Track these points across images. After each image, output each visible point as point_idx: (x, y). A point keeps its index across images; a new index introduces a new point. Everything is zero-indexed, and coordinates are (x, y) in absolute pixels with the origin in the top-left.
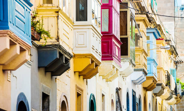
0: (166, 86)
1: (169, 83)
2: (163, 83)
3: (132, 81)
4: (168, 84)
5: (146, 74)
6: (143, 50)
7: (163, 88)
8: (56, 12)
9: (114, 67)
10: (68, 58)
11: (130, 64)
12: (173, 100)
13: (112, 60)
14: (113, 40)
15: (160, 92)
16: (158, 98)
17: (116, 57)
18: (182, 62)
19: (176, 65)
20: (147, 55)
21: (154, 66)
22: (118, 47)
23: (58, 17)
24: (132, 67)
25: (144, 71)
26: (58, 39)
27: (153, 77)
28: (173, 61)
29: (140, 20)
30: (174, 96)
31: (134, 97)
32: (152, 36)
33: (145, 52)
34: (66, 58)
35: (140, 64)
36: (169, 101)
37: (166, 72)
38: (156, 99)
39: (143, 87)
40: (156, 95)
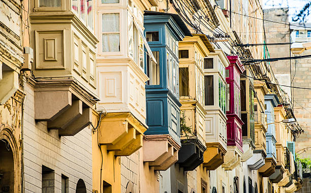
0: (285, 167)
1: (289, 164)
2: (283, 166)
3: (248, 166)
4: (288, 166)
5: (264, 155)
6: (262, 125)
7: (282, 172)
8: (193, 105)
9: (236, 153)
10: (203, 151)
11: (250, 146)
12: (293, 187)
13: (235, 145)
14: (236, 121)
15: (278, 177)
16: (274, 185)
17: (238, 141)
18: (303, 131)
19: (294, 136)
20: (265, 131)
21: (272, 144)
22: (239, 129)
23: (195, 109)
24: (252, 149)
25: (263, 152)
26: (195, 133)
27: (272, 159)
28: (290, 131)
29: (258, 87)
30: (294, 181)
31: (250, 186)
32: (269, 104)
33: (264, 128)
34: (200, 151)
35: (258, 145)
36: (287, 189)
37: (285, 149)
38: (273, 187)
39: (259, 173)
40: (272, 181)
